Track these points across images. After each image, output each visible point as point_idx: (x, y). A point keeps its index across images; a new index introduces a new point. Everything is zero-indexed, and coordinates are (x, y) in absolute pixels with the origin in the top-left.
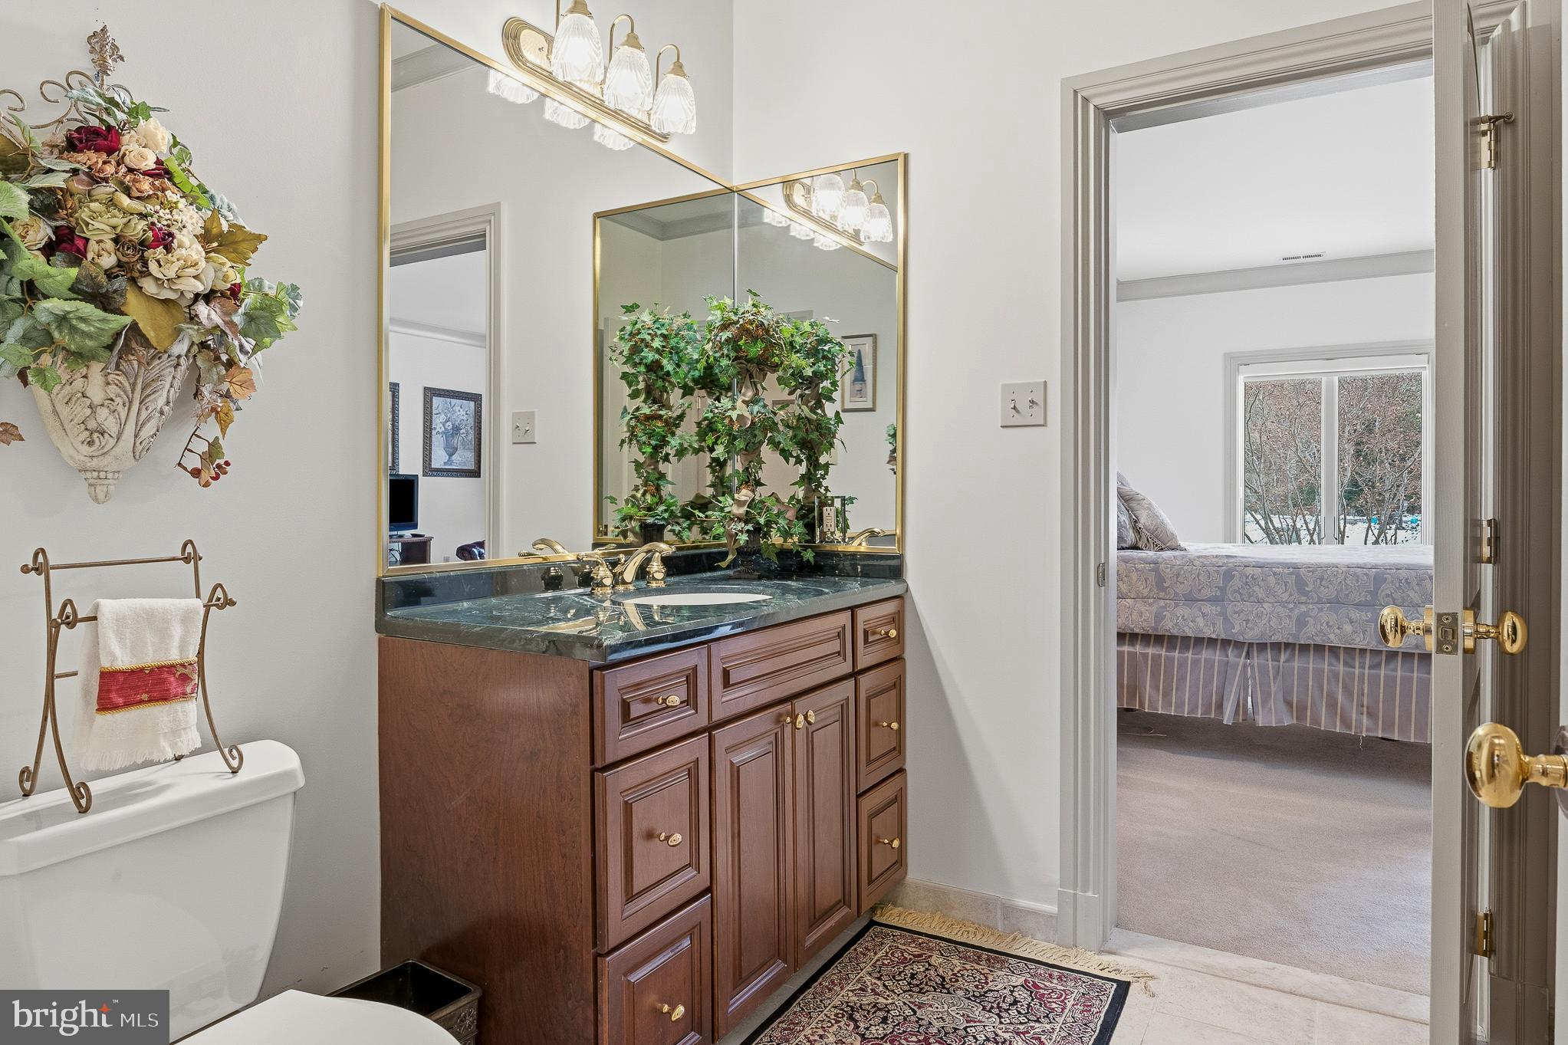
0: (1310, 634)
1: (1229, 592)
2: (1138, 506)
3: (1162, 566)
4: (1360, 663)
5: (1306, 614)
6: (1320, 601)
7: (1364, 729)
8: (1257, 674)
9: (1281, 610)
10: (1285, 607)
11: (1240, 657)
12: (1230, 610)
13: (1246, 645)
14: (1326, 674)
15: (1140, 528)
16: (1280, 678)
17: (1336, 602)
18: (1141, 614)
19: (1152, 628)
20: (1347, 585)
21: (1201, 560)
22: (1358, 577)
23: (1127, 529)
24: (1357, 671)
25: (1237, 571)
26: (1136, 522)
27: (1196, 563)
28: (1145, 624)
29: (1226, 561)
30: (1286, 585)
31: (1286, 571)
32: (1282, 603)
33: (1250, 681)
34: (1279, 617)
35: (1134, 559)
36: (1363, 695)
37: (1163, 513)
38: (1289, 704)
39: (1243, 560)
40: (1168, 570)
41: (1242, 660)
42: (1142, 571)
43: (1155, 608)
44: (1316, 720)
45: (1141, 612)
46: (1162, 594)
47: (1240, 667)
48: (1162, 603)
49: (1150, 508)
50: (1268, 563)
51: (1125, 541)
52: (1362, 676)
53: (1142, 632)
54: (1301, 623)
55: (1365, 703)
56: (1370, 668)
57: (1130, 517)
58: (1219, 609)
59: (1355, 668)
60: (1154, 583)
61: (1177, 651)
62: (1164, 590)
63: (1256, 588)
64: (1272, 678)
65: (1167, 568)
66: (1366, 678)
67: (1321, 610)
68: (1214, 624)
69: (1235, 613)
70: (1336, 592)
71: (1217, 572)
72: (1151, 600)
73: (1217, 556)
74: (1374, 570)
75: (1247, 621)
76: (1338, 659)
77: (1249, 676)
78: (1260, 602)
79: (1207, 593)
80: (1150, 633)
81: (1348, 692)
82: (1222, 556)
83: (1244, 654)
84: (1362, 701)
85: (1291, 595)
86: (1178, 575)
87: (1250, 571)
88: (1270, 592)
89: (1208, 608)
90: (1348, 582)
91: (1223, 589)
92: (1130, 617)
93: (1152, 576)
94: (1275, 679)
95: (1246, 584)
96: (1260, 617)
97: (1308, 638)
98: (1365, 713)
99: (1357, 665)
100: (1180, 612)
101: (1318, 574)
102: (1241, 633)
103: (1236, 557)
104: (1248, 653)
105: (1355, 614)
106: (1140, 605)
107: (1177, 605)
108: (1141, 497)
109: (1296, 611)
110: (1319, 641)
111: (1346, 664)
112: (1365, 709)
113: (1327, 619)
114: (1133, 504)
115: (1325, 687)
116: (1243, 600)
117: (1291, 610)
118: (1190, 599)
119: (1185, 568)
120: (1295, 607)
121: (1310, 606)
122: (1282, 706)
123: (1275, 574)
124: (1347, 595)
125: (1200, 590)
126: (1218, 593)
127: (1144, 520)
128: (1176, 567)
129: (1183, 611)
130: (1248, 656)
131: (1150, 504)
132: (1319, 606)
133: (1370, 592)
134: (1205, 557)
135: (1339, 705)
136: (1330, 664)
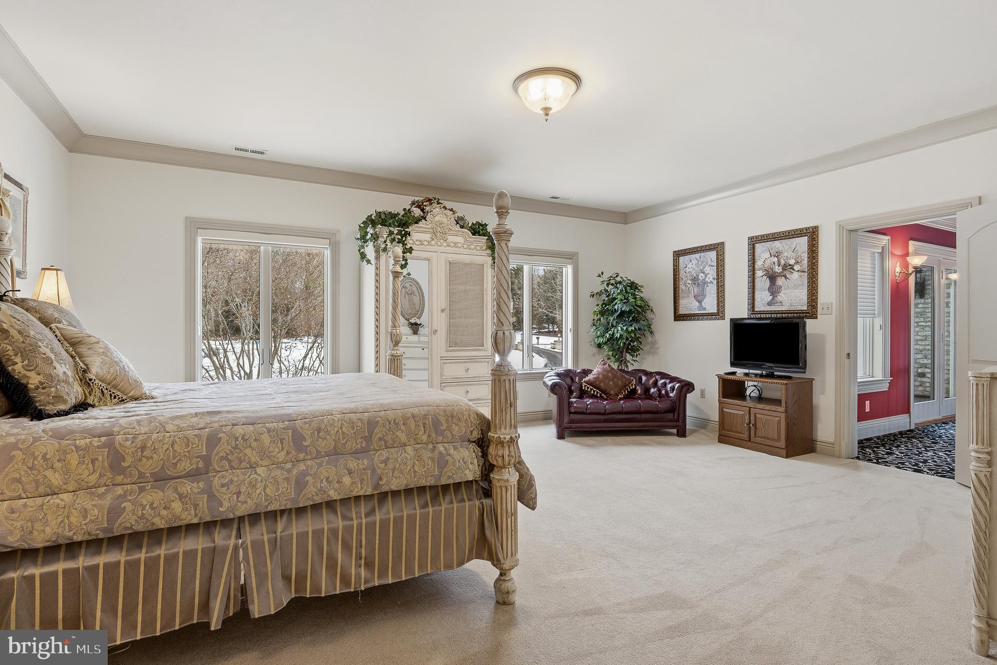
0: (311, 494)
1: (215, 459)
2: (90, 352)
3: (119, 438)
4: (356, 513)
5: (304, 474)
6: (319, 455)
7: (363, 582)
8: (250, 555)
9: (277, 473)
10: (282, 468)
11: (230, 537)
12: (216, 482)
13: (236, 521)
14: (325, 534)
15: (90, 380)
16: (278, 552)
17: (335, 453)
18: (85, 513)
19: (104, 530)
20: (343, 433)
21: (175, 423)
22: (353, 423)
23: (69, 384)
24: (355, 523)
25: (224, 433)
26: (85, 371)
27: (169, 427)
28: (92, 528)
29: (208, 419)
30: (282, 443)
31: (281, 425)
32: (278, 465)
33: (242, 565)
34: (276, 482)
35: (72, 432)
36: (361, 547)
37: (123, 357)
38: (287, 578)
39: (230, 416)
40: (128, 443)
41: (232, 542)
42: (86, 449)
43: (107, 501)
44: (316, 588)
45: (86, 511)
46: (119, 479)
47: (230, 552)
48: (119, 490)
49: (106, 352)
50: (260, 418)
51: (65, 402)
52: (360, 526)
53: (87, 538)
54: (300, 484)
55: (363, 555)
56: (367, 515)
57: (76, 365)
58: (201, 484)
59: (352, 520)
60: (106, 464)
61: (144, 551)
62: (122, 471)
63: (248, 451)
64: (268, 555)
65: (127, 440)
66: (364, 528)
67: (320, 465)
68: (196, 506)
69: (223, 486)
70: (334, 443)
71: (198, 436)
72: (102, 490)
73: (196, 414)
74: (366, 414)
75: (238, 494)
76: (335, 512)
77: (241, 559)
78: (253, 467)
79: (185, 466)
80: (101, 536)
81: (347, 547)
82: (203, 414)
83: (234, 533)
84: (361, 554)
85: (288, 453)
86: (143, 448)
87: (239, 430)
88: (264, 453)
89: (187, 487)
90: (344, 430)
91: (207, 460)
92: (66, 521)
93: (102, 457)
94: (271, 555)
95: (236, 447)
96: (254, 486)
97: (308, 499)
98: (363, 566)
99: (354, 516)
100: (146, 498)
101: (314, 425)
102: (232, 509)
103: (219, 412)
104: (239, 530)
105: (353, 464)
106: (84, 501)
107: (142, 490)
108: (93, 340)
109: (295, 472)
110: (318, 499)
111: (344, 518)
112: (363, 562)
113: (325, 474)
114: (83, 349)
115: (325, 550)
116: (232, 468)
117: (289, 471)
118: (161, 479)
119: (154, 436)
120: (293, 466)
121: (309, 463)
122: (280, 584)
123: (269, 431)
124: (345, 444)
125: (175, 464)
126: (201, 465)
127: (96, 369)
128: (140, 438)
129: (153, 497)
130: (239, 536)
131: (106, 348)
132: (318, 461)
133: (365, 438)
134: (181, 417)
135: (339, 564)
136: (329, 522)
